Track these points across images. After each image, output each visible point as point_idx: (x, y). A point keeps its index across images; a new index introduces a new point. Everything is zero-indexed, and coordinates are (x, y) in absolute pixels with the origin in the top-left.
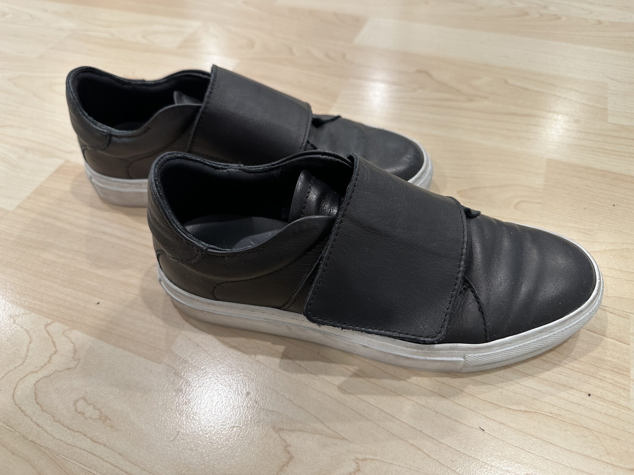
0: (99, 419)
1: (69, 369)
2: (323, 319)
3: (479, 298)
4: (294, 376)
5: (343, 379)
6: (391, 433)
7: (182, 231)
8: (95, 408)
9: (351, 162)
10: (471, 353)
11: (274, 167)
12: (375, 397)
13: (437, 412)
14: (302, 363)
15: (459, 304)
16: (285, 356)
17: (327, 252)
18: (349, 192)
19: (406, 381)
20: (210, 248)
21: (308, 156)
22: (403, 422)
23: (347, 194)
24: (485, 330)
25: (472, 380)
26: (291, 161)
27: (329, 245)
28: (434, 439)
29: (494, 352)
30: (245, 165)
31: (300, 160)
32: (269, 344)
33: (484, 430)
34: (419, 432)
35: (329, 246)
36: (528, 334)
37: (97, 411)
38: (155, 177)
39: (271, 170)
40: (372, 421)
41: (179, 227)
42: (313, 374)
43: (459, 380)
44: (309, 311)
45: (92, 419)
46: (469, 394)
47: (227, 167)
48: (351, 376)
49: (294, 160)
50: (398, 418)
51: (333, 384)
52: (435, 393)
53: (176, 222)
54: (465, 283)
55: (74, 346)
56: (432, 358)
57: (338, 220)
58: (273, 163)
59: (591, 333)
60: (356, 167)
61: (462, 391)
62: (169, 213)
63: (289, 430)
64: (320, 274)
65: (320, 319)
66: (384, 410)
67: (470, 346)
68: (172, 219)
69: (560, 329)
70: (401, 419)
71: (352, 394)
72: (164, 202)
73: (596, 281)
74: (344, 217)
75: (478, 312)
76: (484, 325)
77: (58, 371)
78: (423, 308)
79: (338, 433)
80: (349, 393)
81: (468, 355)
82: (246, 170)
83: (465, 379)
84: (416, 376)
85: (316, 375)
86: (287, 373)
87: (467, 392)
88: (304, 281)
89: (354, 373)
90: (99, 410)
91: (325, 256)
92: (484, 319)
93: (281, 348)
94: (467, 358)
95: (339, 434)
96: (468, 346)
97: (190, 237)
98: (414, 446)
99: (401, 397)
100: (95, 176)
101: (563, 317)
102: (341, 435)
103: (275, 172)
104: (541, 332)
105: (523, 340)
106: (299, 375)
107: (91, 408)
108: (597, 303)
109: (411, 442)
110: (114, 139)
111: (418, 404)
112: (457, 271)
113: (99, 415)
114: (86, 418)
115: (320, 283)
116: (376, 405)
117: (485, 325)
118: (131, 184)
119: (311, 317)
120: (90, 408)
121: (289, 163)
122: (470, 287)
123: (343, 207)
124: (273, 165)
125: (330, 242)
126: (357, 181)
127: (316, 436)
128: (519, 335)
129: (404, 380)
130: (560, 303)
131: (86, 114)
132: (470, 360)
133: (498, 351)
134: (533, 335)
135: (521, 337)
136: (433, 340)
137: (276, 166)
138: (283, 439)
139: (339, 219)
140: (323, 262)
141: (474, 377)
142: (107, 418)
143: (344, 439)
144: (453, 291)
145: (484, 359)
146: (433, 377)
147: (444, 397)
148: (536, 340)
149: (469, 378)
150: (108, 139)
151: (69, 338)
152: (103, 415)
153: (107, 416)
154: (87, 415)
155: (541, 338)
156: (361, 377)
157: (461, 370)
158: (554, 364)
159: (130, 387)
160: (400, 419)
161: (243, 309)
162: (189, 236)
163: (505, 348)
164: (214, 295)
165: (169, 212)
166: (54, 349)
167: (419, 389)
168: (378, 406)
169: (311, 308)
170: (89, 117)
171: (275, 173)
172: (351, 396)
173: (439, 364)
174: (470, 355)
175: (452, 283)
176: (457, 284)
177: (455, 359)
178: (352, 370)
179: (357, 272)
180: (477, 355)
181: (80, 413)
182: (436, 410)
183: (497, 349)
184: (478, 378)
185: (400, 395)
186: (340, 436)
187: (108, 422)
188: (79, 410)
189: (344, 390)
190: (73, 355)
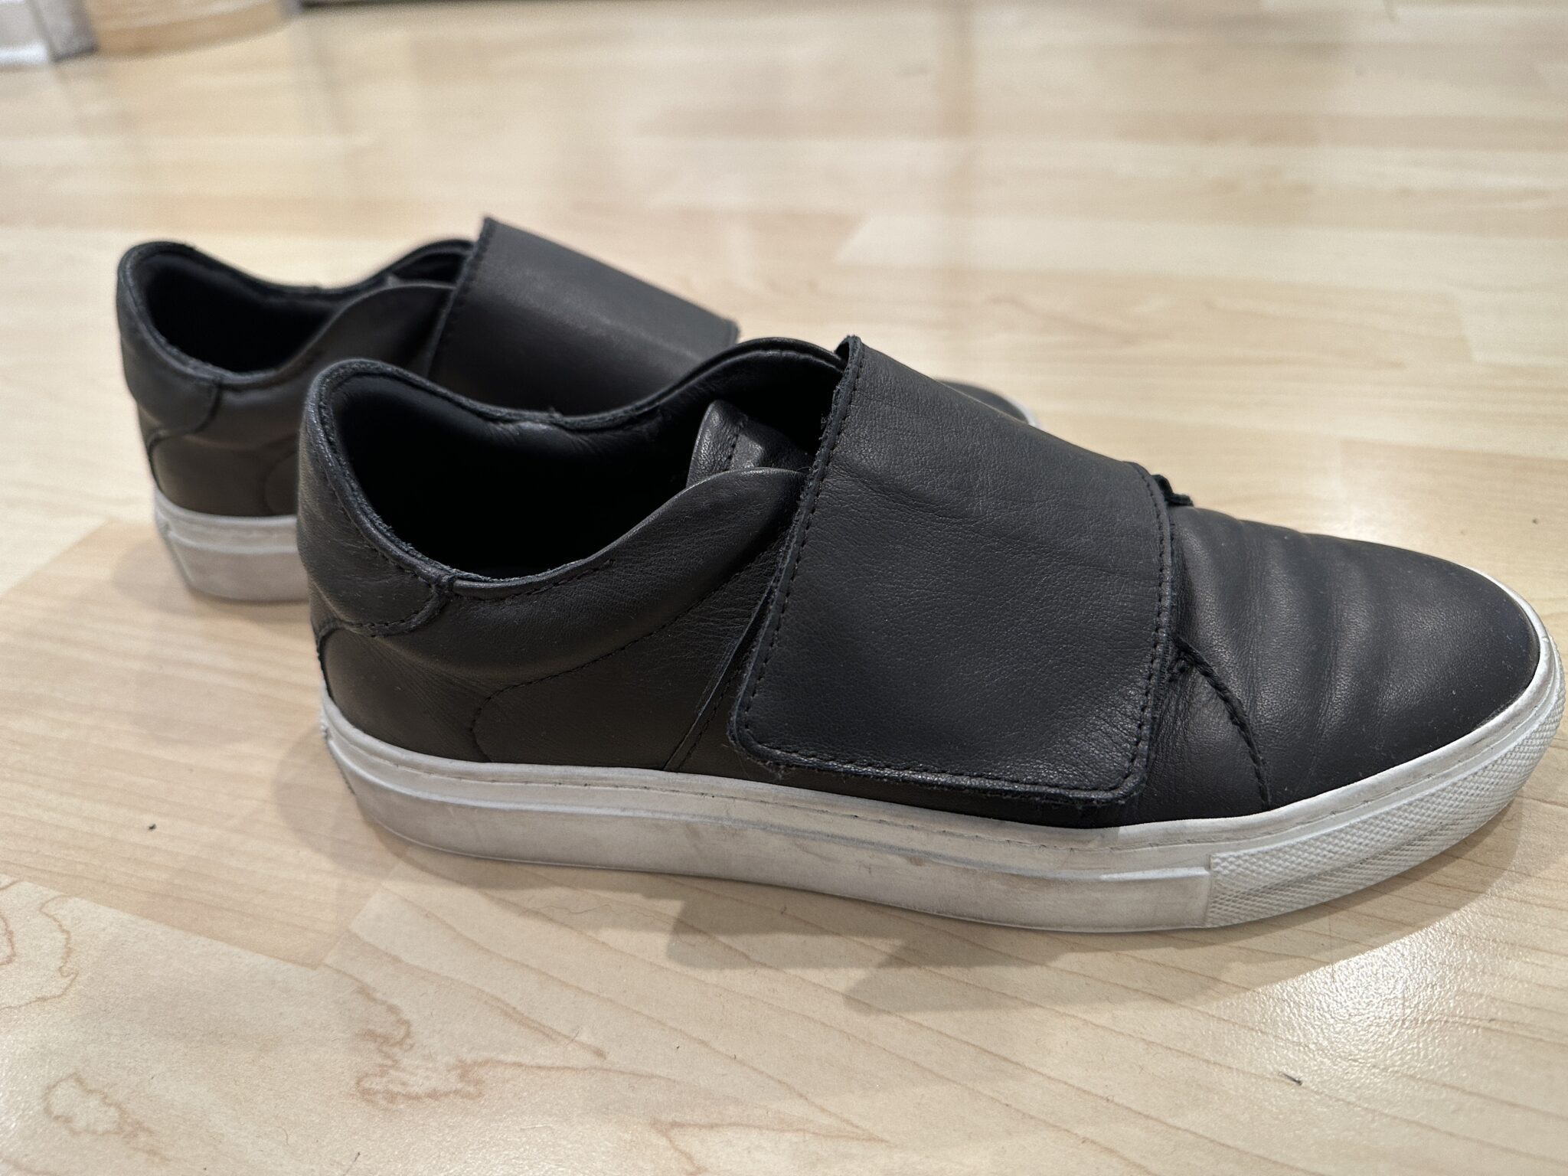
0: (116, 1133)
1: (43, 999)
2: (789, 748)
3: (1226, 688)
4: (712, 976)
5: (857, 974)
6: (1018, 1111)
7: (386, 536)
8: (107, 1101)
9: (840, 359)
10: (1228, 849)
11: (641, 412)
12: (958, 1015)
13: (1150, 1043)
14: (740, 942)
15: (1173, 708)
16: (683, 926)
17: (788, 556)
18: (840, 401)
19: (1047, 966)
20: (462, 578)
21: (729, 361)
22: (1049, 1078)
23: (834, 406)
24: (1258, 775)
25: (1240, 948)
26: (685, 387)
27: (793, 536)
28: (1152, 1118)
29: (1292, 842)
30: (565, 413)
31: (709, 379)
32: (637, 898)
33: (1299, 1083)
34: (1104, 1103)
35: (795, 540)
36: (1379, 782)
37: (112, 1109)
38: (321, 400)
39: (633, 421)
40: (954, 1082)
41: (377, 524)
42: (770, 967)
43: (1201, 952)
44: (747, 727)
45: (94, 1132)
46: (1237, 986)
47: (518, 418)
48: (881, 966)
49: (692, 383)
50: (1034, 1067)
51: (829, 989)
52: (1137, 991)
53: (369, 512)
54: (1182, 654)
55: (68, 939)
56: (1116, 876)
57: (815, 471)
58: (639, 403)
59: (1554, 807)
60: (854, 351)
61: (1216, 980)
62: (352, 489)
63: (701, 1127)
64: (773, 617)
65: (778, 749)
66: (989, 1050)
67: (1220, 824)
68: (359, 504)
69: (1466, 768)
70: (1045, 1071)
71: (889, 1013)
72: (341, 459)
73: (1538, 642)
74: (830, 464)
75: (1230, 724)
76: (1252, 761)
77: (10, 1007)
78: (1071, 710)
79: (852, 1124)
80: (880, 1011)
81: (1218, 855)
82: (568, 426)
83: (1218, 948)
84: (1072, 950)
85: (777, 969)
86: (691, 972)
87: (1229, 980)
88: (728, 659)
89: (891, 956)
90: (119, 1106)
91: (785, 566)
92: (1249, 743)
93: (673, 907)
94: (1217, 864)
95: (857, 1127)
96: (1213, 823)
97: (406, 550)
98: (1093, 1142)
99: (1037, 1010)
100: (177, 518)
101: (1470, 732)
102: (864, 1130)
103: (644, 428)
104: (1415, 775)
105: (1369, 803)
106: (727, 972)
107: (93, 1102)
108: (1554, 698)
109: (1081, 1131)
110: (229, 397)
111: (1090, 1025)
112: (1156, 608)
113: (115, 1122)
114: (74, 1133)
115: (774, 645)
116: (965, 1038)
117: (1255, 760)
118: (269, 530)
119: (753, 742)
120: (91, 1104)
121: (681, 395)
122: (1197, 662)
123: (826, 438)
124: (638, 409)
125: (797, 529)
126: (860, 379)
127: (788, 1136)
128: (1356, 786)
129: (1040, 964)
130: (1454, 693)
131: (163, 340)
132: (1226, 872)
133: (1304, 838)
134: (1397, 785)
135: (1362, 791)
136: (1113, 794)
137: (646, 410)
138: (682, 1152)
139: (816, 467)
140: (779, 585)
141: (1244, 941)
142: (140, 1127)
143: (872, 1139)
144: (1152, 662)
145: (1267, 865)
146: (1123, 950)
147: (1165, 1000)
148: (1405, 801)
149: (1230, 944)
150: (213, 397)
151: (55, 920)
152: (129, 1120)
153: (138, 1123)
154: (80, 1124)
155: (1418, 796)
156: (910, 964)
157: (1204, 919)
158: (1469, 891)
159: (221, 1036)
160: (1040, 1069)
161: (557, 781)
162: (404, 547)
163: (1324, 828)
164: (475, 742)
165: (351, 486)
166: (8, 951)
167: (1087, 984)
168: (970, 1041)
169: (753, 718)
170: (169, 348)
171: (644, 430)
172: (885, 1018)
173: (1138, 895)
174: (1224, 855)
175: (1146, 640)
176: (1158, 643)
177: (1181, 872)
178: (883, 950)
179: (878, 610)
180: (1245, 854)
181: (57, 1118)
182: (1145, 1037)
183: (1300, 833)
184: (1259, 942)
185: (1033, 1005)
186: (860, 1132)
187: (143, 1138)
188: (57, 1110)
189: (865, 1003)
190: (60, 963)
